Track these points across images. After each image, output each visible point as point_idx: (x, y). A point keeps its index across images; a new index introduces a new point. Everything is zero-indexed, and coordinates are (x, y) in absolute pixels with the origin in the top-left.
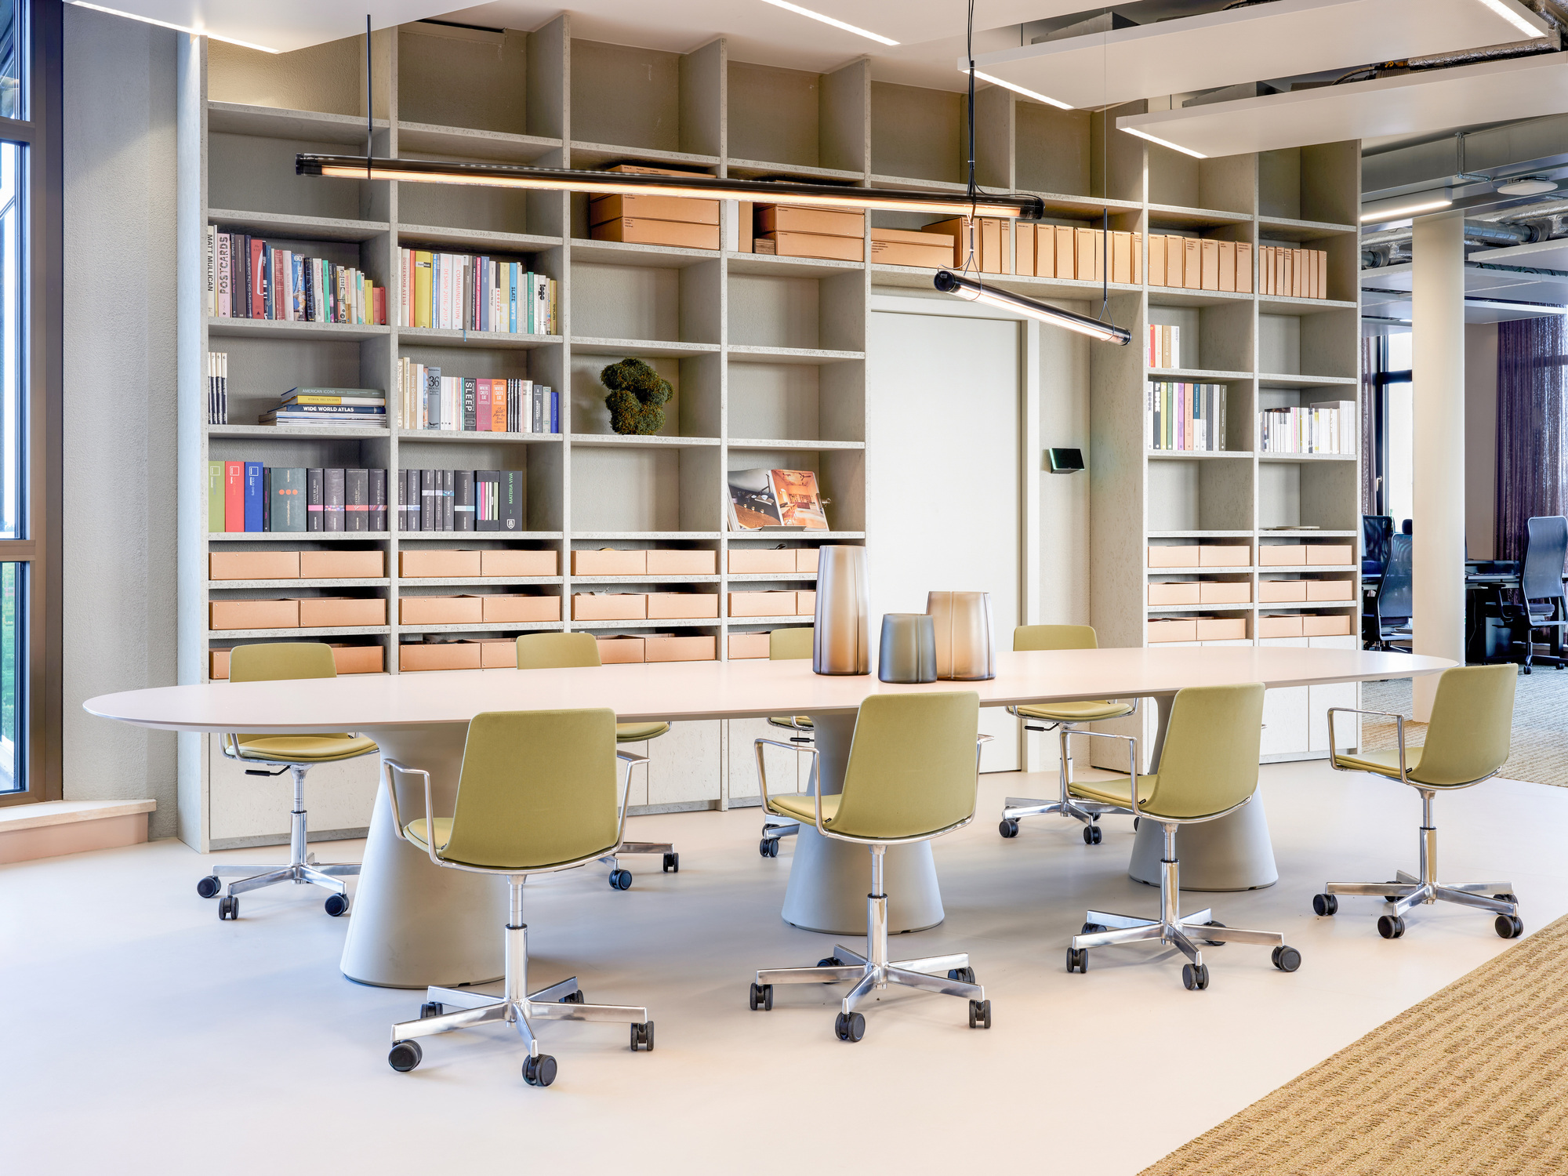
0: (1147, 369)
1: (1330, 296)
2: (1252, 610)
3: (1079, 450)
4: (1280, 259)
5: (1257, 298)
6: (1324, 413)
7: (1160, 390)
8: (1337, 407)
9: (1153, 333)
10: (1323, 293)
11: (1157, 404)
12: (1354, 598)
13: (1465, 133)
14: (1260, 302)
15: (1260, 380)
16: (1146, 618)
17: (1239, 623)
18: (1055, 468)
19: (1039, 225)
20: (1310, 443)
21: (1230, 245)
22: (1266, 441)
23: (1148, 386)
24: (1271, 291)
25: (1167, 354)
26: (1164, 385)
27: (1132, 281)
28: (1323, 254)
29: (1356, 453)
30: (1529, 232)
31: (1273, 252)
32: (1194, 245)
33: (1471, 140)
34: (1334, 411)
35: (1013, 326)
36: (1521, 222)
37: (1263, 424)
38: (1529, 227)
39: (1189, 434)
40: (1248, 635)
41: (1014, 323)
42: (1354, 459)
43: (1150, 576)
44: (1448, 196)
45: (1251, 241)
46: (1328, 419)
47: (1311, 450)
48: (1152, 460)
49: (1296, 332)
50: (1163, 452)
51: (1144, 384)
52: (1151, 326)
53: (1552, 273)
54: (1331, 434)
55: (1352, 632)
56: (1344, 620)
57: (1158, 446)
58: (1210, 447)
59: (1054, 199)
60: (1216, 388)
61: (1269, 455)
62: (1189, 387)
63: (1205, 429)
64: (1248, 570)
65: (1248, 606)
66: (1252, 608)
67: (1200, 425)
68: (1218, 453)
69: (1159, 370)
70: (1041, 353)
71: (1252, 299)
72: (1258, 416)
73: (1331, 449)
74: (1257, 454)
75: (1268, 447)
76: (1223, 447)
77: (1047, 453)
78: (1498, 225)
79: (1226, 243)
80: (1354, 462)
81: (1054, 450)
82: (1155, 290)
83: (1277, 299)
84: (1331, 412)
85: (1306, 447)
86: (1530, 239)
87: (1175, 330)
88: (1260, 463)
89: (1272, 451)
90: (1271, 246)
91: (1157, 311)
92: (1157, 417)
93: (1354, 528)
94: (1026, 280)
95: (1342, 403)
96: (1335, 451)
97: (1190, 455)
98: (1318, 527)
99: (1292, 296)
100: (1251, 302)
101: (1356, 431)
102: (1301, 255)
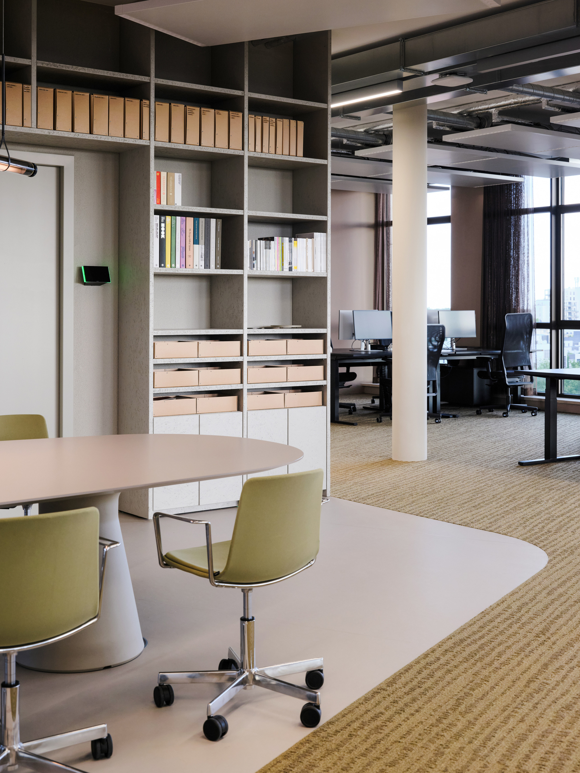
0: (153, 205)
1: (305, 155)
2: (242, 390)
3: (107, 267)
4: (266, 125)
5: (247, 155)
6: (301, 242)
7: (165, 222)
8: (312, 237)
9: (159, 178)
10: (301, 152)
11: (163, 233)
12: (325, 378)
13: (406, 39)
14: (249, 157)
15: (248, 216)
16: (151, 397)
17: (233, 399)
18: (85, 281)
19: (58, 90)
20: (290, 263)
21: (225, 113)
22: (254, 262)
23: (155, 219)
24: (258, 148)
25: (171, 194)
26: (168, 218)
27: (141, 137)
28: (301, 124)
29: (327, 272)
30: (479, 121)
31: (260, 120)
32: (194, 111)
33: (410, 44)
34: (310, 240)
35: (54, 170)
36: (474, 113)
37: (251, 249)
38: (479, 117)
39: (190, 256)
40: (240, 408)
41: (54, 169)
42: (325, 276)
43: (154, 365)
44: (400, 87)
45: (243, 111)
46: (305, 246)
47: (290, 269)
48: (156, 275)
49: (289, 182)
50: (168, 269)
51: (151, 217)
52: (157, 172)
53: (507, 152)
54: (307, 257)
55: (324, 404)
56: (318, 395)
57: (163, 265)
58: (207, 265)
59: (72, 70)
60: (213, 221)
61: (256, 272)
62: (190, 220)
63: (203, 252)
64: (239, 359)
65: (239, 387)
66: (242, 388)
67: (199, 250)
68: (213, 270)
69: (164, 206)
70: (76, 192)
71: (242, 154)
72: (247, 244)
73: (307, 268)
74: (246, 271)
75: (255, 266)
76: (218, 266)
77: (80, 269)
78: (458, 116)
79: (221, 112)
80: (325, 279)
81: (85, 267)
82: (160, 144)
83: (263, 156)
84: (307, 241)
85: (286, 266)
86: (480, 126)
87: (178, 176)
88: (248, 277)
89: (259, 269)
90: (259, 115)
91: (162, 162)
92: (162, 242)
93: (325, 327)
94: (46, 132)
95: (316, 234)
96: (310, 270)
97: (190, 272)
98: (300, 326)
99: (275, 153)
100: (242, 157)
101: (327, 255)
102: (283, 124)
